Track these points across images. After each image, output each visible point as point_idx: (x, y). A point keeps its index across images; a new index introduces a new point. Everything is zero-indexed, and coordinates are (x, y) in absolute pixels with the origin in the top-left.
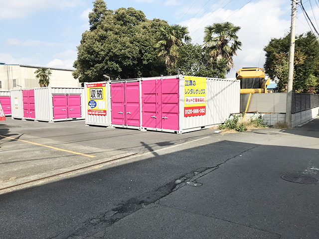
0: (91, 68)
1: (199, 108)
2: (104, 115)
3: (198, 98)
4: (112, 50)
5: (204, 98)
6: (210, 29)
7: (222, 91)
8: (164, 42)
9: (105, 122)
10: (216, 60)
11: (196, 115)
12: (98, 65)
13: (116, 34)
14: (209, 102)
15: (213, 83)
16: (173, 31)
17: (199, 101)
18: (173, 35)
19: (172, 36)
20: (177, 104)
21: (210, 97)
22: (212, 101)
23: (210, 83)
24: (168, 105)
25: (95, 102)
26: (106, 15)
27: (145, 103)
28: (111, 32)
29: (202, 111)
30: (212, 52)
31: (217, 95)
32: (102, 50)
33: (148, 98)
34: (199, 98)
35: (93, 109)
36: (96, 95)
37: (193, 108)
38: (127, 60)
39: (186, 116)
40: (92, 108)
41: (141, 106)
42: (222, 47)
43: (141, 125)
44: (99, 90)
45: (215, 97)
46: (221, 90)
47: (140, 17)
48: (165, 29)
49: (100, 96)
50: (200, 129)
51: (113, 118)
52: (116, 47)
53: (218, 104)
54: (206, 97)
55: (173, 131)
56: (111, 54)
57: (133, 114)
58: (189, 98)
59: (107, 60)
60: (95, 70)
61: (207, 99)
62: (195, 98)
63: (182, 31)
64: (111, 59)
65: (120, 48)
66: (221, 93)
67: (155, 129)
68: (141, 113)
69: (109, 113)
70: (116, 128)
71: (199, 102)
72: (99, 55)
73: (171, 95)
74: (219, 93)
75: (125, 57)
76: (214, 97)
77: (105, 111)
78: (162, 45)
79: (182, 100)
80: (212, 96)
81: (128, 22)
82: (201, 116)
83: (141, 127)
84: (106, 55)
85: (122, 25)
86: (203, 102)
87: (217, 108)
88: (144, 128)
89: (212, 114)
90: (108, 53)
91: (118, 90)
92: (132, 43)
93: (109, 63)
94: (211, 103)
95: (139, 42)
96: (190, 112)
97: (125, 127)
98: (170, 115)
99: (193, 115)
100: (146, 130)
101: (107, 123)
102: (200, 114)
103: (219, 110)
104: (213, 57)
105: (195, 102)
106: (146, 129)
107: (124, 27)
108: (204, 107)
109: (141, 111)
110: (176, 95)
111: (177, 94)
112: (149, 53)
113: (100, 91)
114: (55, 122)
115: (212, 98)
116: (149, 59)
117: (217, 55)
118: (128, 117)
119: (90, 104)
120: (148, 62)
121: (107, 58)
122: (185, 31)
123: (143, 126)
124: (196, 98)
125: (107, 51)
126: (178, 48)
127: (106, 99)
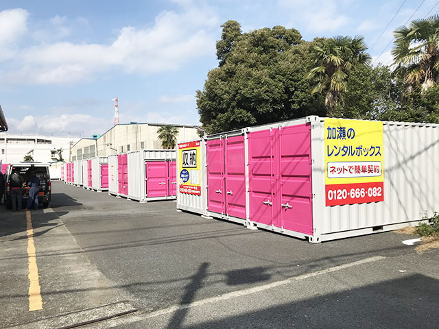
0: (212, 121)
1: (366, 186)
2: (199, 195)
3: (361, 164)
4: (239, 91)
5: (378, 164)
6: (405, 32)
7: (426, 149)
8: (321, 69)
9: (200, 207)
10: (419, 91)
11: (360, 201)
12: (220, 115)
13: (251, 66)
14: (394, 174)
15: (401, 132)
16: (337, 49)
17: (364, 171)
18: (336, 56)
19: (333, 57)
20: (309, 177)
21: (394, 163)
22: (401, 171)
23: (394, 133)
24: (291, 180)
25: (188, 173)
26: (238, 41)
27: (254, 174)
28: (243, 66)
29: (374, 192)
30: (410, 76)
31: (412, 158)
32: (227, 92)
33: (258, 165)
34: (367, 164)
35: (186, 184)
36: (189, 161)
37: (348, 187)
38: (263, 104)
39: (331, 203)
40: (185, 182)
41: (247, 180)
42: (433, 64)
43: (248, 217)
44: (192, 152)
45: (409, 163)
46: (423, 148)
47: (292, 38)
48: (322, 48)
49: (194, 162)
50: (371, 231)
51: (210, 200)
52: (245, 86)
53: (417, 177)
54: (383, 161)
55: (302, 236)
56: (238, 97)
57: (236, 195)
58: (337, 165)
59: (233, 108)
60: (218, 123)
61: (386, 167)
62: (353, 165)
63: (353, 47)
64: (239, 105)
65: (253, 86)
66: (424, 154)
67: (270, 228)
68: (247, 194)
69: (204, 192)
70: (214, 218)
71: (366, 174)
72: (223, 100)
73: (297, 160)
74: (419, 153)
75: (260, 101)
76: (405, 162)
77: (199, 188)
78: (317, 74)
79: (320, 170)
80: (401, 159)
81: (272, 47)
82: (373, 203)
83: (248, 220)
84: (233, 99)
85: (260, 53)
86: (374, 174)
87: (416, 187)
88: (252, 223)
89: (402, 200)
90: (234, 96)
91: (216, 152)
92: (273, 78)
93: (236, 110)
94: (398, 176)
95: (284, 75)
96: (341, 194)
97: (225, 218)
98: (296, 201)
99: (350, 201)
100: (255, 228)
101: (202, 208)
102: (368, 200)
103: (421, 191)
104: (414, 86)
105: (354, 174)
106: (255, 225)
107: (264, 55)
108: (381, 184)
109: (247, 190)
110: (306, 160)
111: (308, 155)
112: (302, 91)
113: (194, 154)
114: (148, 201)
115: (399, 165)
116: (301, 101)
117: (422, 81)
118: (229, 200)
119: (183, 176)
120: (299, 105)
121: (234, 104)
122: (359, 46)
123: (251, 219)
124: (357, 164)
125: (233, 93)
126: (345, 76)
127: (201, 168)
